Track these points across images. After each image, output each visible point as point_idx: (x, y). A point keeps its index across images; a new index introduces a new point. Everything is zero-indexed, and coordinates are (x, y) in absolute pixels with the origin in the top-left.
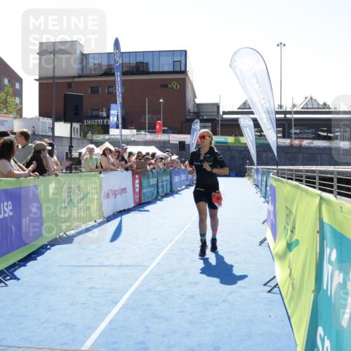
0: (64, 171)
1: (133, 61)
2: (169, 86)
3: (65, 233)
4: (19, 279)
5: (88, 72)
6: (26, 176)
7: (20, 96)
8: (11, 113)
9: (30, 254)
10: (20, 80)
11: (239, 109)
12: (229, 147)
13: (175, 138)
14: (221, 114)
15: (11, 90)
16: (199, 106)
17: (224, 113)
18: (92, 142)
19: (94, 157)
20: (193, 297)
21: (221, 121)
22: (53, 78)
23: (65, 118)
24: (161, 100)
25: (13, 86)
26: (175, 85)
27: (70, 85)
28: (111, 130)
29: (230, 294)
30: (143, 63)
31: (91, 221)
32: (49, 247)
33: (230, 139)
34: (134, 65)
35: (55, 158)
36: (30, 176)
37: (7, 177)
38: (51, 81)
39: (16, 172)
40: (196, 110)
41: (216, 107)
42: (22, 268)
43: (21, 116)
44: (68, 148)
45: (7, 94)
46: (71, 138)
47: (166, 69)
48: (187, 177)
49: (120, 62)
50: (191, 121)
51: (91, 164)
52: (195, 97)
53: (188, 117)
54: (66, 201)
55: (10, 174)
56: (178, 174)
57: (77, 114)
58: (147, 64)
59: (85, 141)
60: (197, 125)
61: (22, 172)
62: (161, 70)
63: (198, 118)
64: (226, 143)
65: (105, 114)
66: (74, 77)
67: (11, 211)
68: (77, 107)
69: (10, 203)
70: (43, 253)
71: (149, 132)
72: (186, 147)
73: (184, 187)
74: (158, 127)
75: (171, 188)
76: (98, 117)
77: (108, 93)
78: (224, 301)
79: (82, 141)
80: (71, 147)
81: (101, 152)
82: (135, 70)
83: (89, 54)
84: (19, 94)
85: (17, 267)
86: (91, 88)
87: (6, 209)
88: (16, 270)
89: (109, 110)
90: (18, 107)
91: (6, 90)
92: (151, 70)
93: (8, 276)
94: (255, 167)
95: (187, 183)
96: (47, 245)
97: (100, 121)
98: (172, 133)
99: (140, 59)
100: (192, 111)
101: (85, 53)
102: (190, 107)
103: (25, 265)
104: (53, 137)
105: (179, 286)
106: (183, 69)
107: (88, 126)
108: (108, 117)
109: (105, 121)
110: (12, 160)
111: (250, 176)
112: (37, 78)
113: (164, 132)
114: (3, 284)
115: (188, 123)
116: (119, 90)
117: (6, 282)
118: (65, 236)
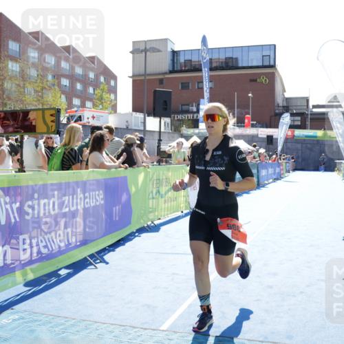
0: (155, 163)
1: (222, 57)
2: (258, 80)
3: (152, 223)
4: (107, 263)
5: (179, 68)
6: (116, 168)
7: (115, 92)
8: (106, 108)
9: (119, 241)
10: (115, 78)
11: (329, 102)
12: (318, 141)
13: (263, 132)
14: (311, 107)
15: (106, 87)
16: (288, 100)
17: (314, 107)
18: (182, 136)
19: (182, 150)
20: (271, 287)
21: (311, 114)
22: (145, 75)
23: (154, 113)
24: (250, 95)
25: (108, 82)
26: (263, 80)
27: (161, 81)
28: (200, 124)
29: (308, 286)
30: (232, 58)
31: (178, 211)
32: (137, 234)
33: (319, 133)
34: (224, 61)
35: (145, 151)
36: (120, 167)
37: (99, 168)
38: (143, 78)
39: (108, 164)
40: (285, 104)
41: (306, 101)
42: (111, 253)
43: (115, 112)
44: (157, 141)
45: (103, 90)
46: (160, 132)
47: (255, 64)
48: (275, 170)
49: (208, 58)
50: (280, 115)
51: (179, 156)
52: (284, 90)
53: (277, 111)
54: (154, 192)
55: (102, 166)
56: (266, 167)
57: (166, 109)
58: (237, 59)
59: (176, 135)
60: (286, 119)
61: (113, 164)
62: (250, 65)
63: (287, 111)
64: (316, 137)
65: (195, 109)
66: (166, 73)
67: (102, 199)
68: (165, 102)
69: (101, 192)
70: (131, 240)
71: (237, 126)
72: (274, 141)
73: (271, 180)
74: (246, 121)
75: (258, 181)
76: (188, 112)
77: (198, 88)
78: (302, 293)
79: (172, 135)
80: (160, 140)
81: (190, 146)
82: (224, 65)
83: (179, 51)
84: (113, 90)
85: (106, 252)
86: (182, 83)
87: (97, 198)
88: (105, 254)
89: (199, 105)
90: (113, 104)
91: (101, 88)
92: (240, 65)
93: (98, 259)
95: (275, 177)
96: (135, 233)
97: (190, 116)
98: (261, 127)
99: (229, 55)
100: (281, 105)
101: (175, 50)
102: (279, 101)
103: (113, 251)
104: (145, 131)
105: (258, 276)
106: (272, 63)
107: (178, 120)
108: (198, 111)
109: (195, 115)
110: (104, 153)
111: (339, 170)
112: (131, 75)
113: (253, 126)
114: (93, 267)
115: (277, 117)
116: (206, 86)
117: (96, 265)
118: (153, 225)
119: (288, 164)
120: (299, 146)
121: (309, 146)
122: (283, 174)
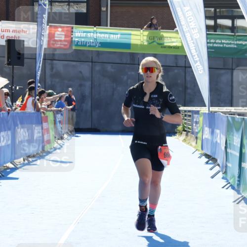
12: (133, 57)
33: (138, 37)
64: (128, 46)
94: (204, 110)
119: (59, 116)
120: (85, 69)
121: (109, 68)
122: (49, 142)
